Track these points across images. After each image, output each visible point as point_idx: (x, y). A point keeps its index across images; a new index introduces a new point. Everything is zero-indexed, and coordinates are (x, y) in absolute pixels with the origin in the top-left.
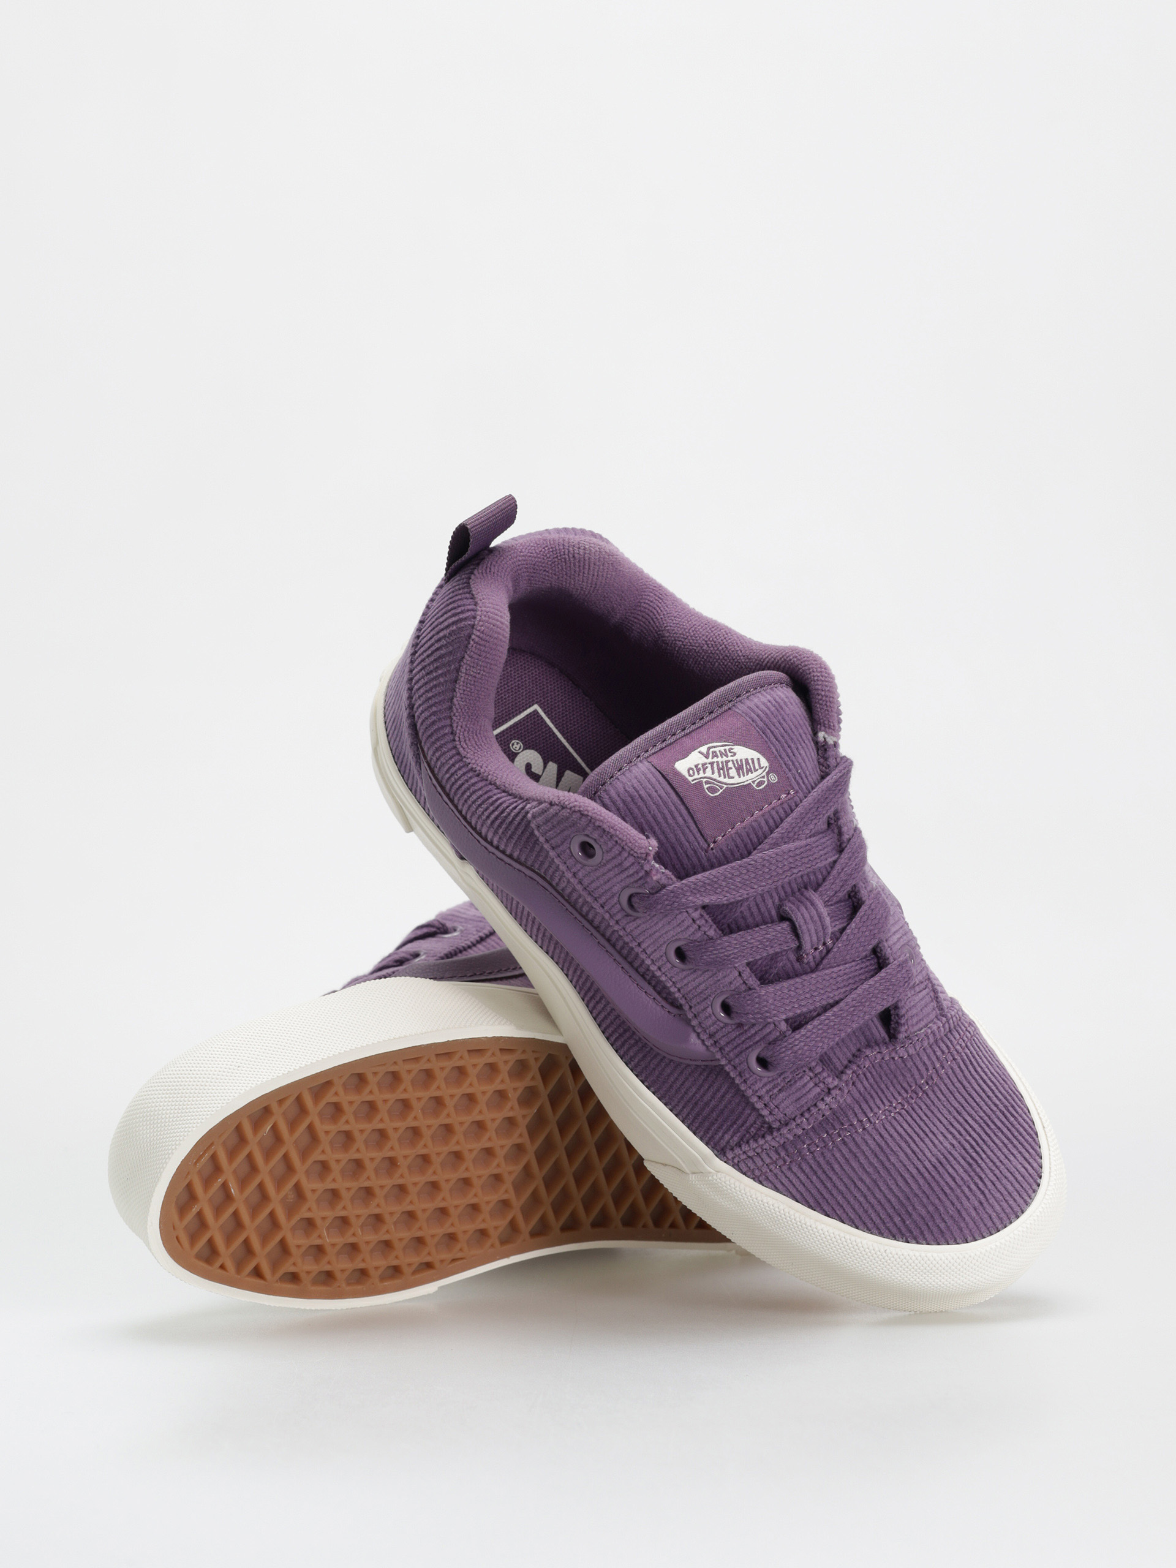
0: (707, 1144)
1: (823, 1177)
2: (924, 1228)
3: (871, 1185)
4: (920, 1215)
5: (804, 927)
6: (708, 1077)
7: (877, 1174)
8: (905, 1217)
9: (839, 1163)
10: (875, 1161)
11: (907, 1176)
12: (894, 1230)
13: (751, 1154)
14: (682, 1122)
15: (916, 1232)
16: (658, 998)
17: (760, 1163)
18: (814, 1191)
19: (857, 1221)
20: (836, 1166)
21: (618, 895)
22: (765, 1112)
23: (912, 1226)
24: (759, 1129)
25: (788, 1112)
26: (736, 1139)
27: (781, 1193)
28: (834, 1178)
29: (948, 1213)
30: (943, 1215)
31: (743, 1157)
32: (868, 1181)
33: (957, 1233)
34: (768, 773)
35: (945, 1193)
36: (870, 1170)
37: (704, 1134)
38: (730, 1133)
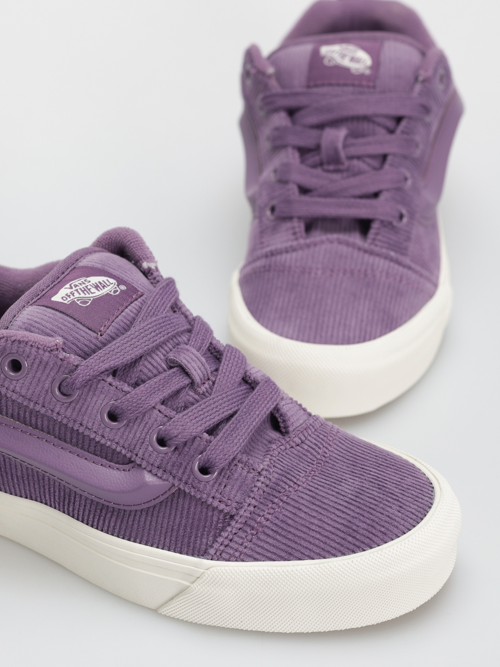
0: (193, 555)
1: (284, 533)
2: (371, 536)
3: (320, 523)
4: (363, 529)
5: (189, 365)
6: (171, 505)
7: (320, 515)
8: (355, 534)
9: (290, 518)
10: (314, 507)
11: (340, 508)
12: (352, 547)
13: (226, 542)
14: (169, 551)
15: (367, 541)
16: (112, 464)
17: (236, 546)
18: (283, 547)
19: (323, 553)
20: (290, 522)
21: (50, 390)
22: (222, 506)
23: (362, 538)
24: (224, 522)
25: (237, 499)
26: (211, 538)
27: (261, 561)
28: (292, 530)
29: (382, 520)
30: (379, 523)
31: (222, 548)
32: (316, 522)
33: (396, 531)
34: (118, 286)
35: (373, 509)
36: (314, 514)
37: (188, 549)
38: (205, 536)
